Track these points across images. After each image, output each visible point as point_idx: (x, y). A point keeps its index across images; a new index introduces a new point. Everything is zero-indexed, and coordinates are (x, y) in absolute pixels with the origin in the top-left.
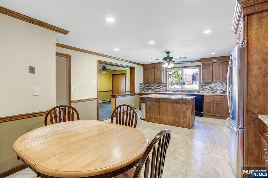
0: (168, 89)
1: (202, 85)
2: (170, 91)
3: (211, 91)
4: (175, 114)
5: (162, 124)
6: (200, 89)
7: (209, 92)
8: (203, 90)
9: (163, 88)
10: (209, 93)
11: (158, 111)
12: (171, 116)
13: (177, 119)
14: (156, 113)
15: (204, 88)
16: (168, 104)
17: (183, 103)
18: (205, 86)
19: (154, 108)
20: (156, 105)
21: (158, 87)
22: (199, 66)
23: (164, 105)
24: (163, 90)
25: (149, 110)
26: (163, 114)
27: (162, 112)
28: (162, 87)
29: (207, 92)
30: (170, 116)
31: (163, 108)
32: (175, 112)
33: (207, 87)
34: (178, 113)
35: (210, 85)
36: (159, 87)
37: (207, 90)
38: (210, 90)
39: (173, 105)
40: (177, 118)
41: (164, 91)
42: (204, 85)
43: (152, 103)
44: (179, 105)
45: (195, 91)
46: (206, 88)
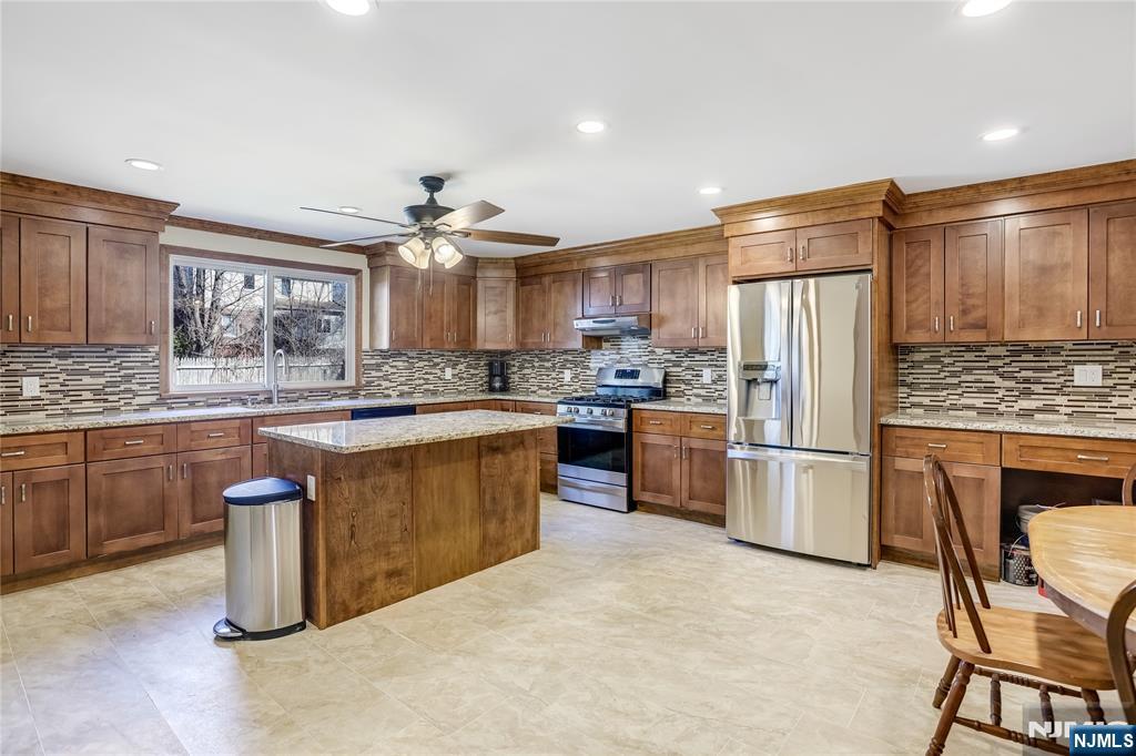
0: (174, 389)
1: (365, 362)
2: (192, 405)
3: (399, 388)
4: (488, 505)
5: (429, 588)
6: (358, 382)
7: (390, 392)
8: (369, 384)
9: (135, 387)
10: (389, 396)
11: (407, 522)
12: (470, 525)
13: (493, 527)
14: (397, 536)
15: (374, 373)
16: (459, 464)
17: (514, 447)
18: (378, 365)
19: (383, 508)
20: (398, 489)
21: (87, 380)
22: (356, 272)
23: (435, 475)
24: (138, 400)
25: (347, 538)
26: (436, 526)
27: (429, 518)
28: (128, 378)
29: (386, 392)
30: (468, 524)
31: (436, 497)
32: (488, 497)
33: (384, 369)
34: (498, 496)
35: (394, 364)
36: (101, 375)
37: (385, 384)
38: (395, 384)
39: (479, 464)
40: (494, 521)
41: (143, 408)
42: (373, 362)
43: (369, 482)
44: (500, 456)
45: (340, 393)
46: (380, 374)
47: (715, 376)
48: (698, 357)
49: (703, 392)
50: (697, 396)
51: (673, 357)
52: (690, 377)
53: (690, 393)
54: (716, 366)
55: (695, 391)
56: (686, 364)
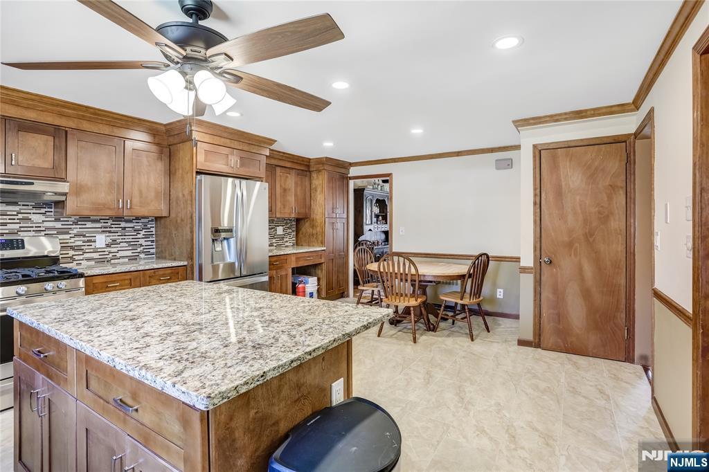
47: (109, 240)
48: (89, 225)
49: (96, 255)
50: (88, 260)
51: (58, 225)
52: (80, 243)
53: (81, 257)
54: (110, 232)
55: (87, 255)
56: (75, 231)
